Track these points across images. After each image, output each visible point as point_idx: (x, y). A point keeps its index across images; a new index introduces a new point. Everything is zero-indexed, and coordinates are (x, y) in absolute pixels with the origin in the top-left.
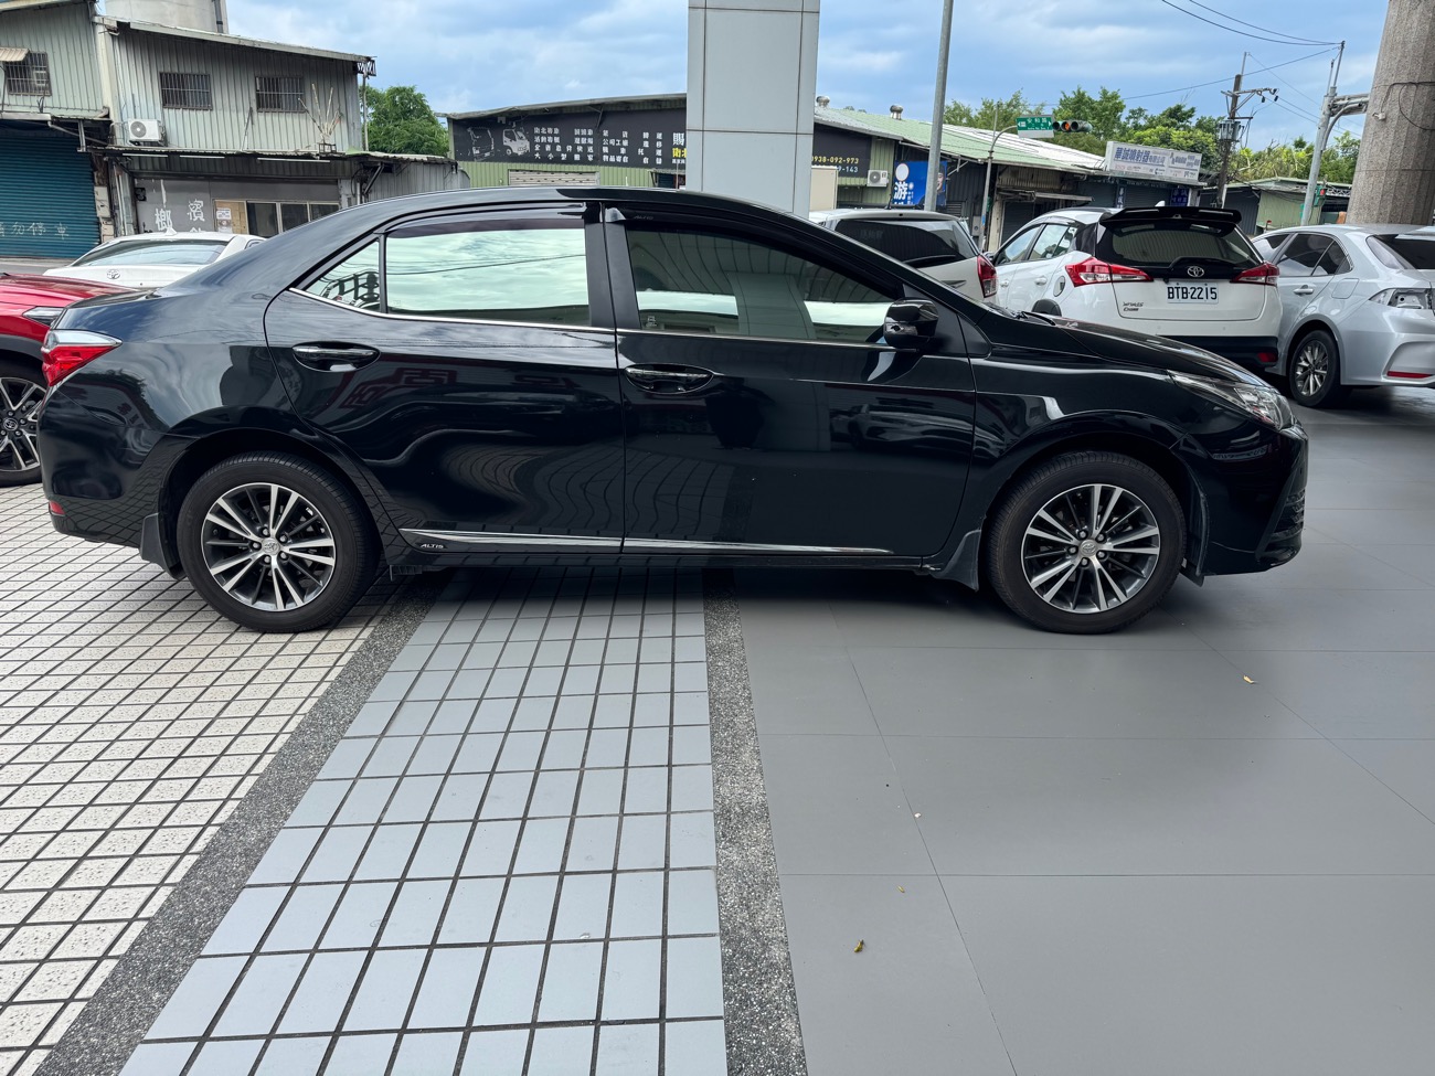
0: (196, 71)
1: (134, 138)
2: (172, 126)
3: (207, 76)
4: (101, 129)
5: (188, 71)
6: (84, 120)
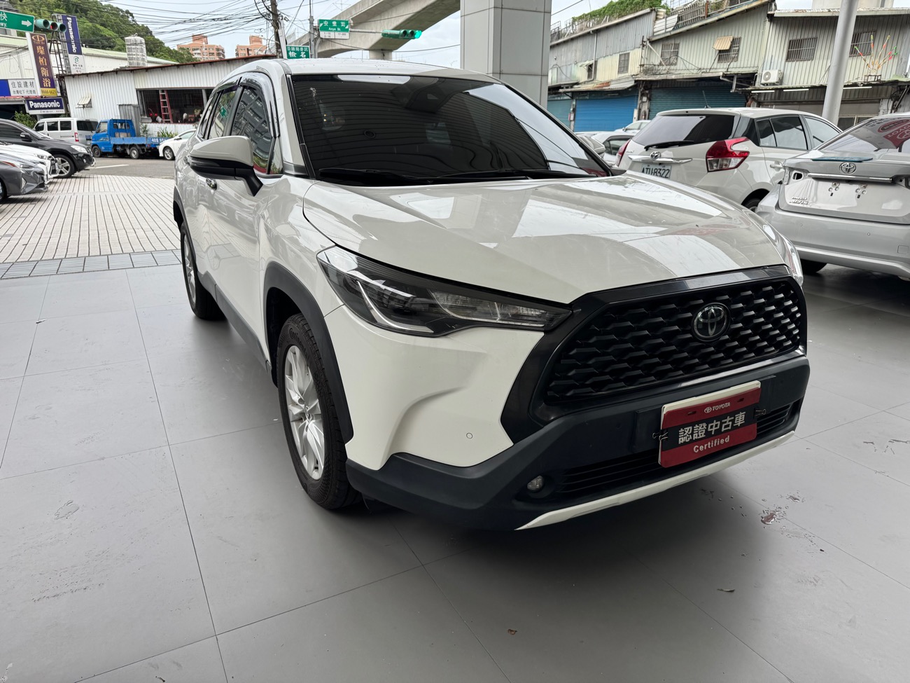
0: (810, 36)
1: (763, 81)
2: (787, 73)
3: (816, 39)
4: (750, 78)
5: (806, 37)
6: (737, 74)
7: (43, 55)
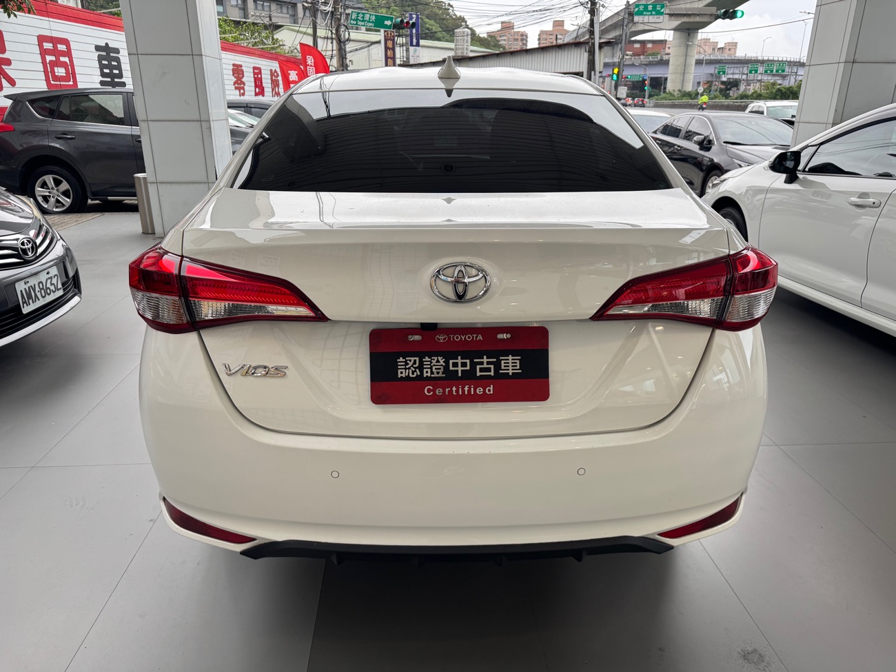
7: (391, 49)
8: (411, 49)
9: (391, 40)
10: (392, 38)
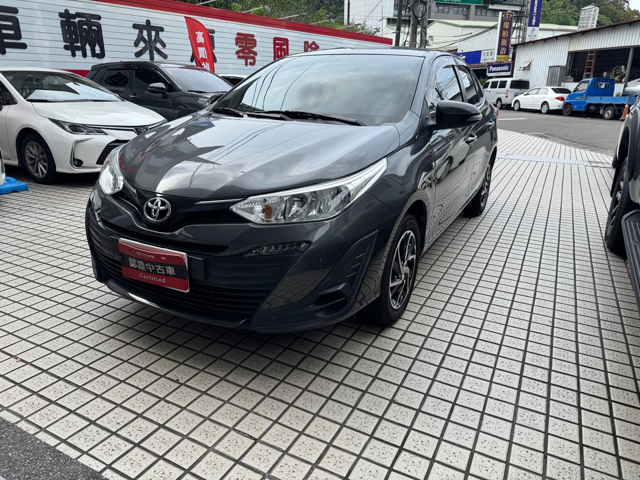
7: (507, 29)
8: (529, 29)
9: (508, 21)
10: (510, 19)
